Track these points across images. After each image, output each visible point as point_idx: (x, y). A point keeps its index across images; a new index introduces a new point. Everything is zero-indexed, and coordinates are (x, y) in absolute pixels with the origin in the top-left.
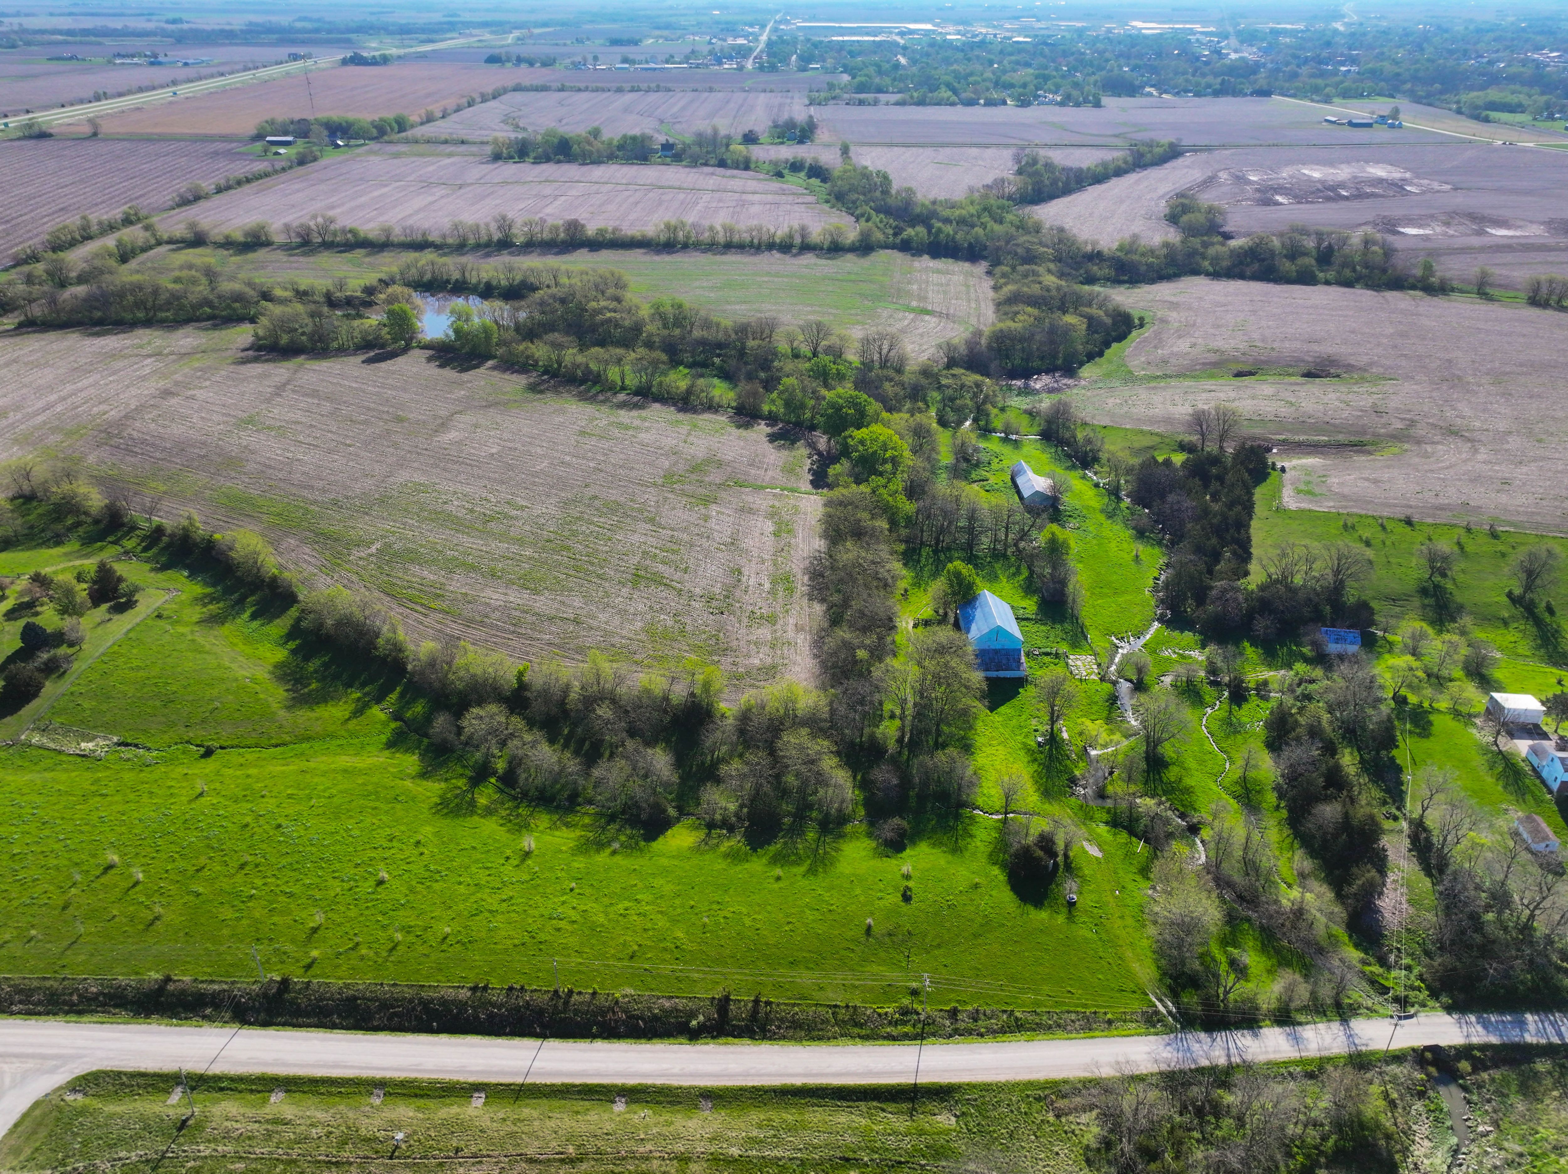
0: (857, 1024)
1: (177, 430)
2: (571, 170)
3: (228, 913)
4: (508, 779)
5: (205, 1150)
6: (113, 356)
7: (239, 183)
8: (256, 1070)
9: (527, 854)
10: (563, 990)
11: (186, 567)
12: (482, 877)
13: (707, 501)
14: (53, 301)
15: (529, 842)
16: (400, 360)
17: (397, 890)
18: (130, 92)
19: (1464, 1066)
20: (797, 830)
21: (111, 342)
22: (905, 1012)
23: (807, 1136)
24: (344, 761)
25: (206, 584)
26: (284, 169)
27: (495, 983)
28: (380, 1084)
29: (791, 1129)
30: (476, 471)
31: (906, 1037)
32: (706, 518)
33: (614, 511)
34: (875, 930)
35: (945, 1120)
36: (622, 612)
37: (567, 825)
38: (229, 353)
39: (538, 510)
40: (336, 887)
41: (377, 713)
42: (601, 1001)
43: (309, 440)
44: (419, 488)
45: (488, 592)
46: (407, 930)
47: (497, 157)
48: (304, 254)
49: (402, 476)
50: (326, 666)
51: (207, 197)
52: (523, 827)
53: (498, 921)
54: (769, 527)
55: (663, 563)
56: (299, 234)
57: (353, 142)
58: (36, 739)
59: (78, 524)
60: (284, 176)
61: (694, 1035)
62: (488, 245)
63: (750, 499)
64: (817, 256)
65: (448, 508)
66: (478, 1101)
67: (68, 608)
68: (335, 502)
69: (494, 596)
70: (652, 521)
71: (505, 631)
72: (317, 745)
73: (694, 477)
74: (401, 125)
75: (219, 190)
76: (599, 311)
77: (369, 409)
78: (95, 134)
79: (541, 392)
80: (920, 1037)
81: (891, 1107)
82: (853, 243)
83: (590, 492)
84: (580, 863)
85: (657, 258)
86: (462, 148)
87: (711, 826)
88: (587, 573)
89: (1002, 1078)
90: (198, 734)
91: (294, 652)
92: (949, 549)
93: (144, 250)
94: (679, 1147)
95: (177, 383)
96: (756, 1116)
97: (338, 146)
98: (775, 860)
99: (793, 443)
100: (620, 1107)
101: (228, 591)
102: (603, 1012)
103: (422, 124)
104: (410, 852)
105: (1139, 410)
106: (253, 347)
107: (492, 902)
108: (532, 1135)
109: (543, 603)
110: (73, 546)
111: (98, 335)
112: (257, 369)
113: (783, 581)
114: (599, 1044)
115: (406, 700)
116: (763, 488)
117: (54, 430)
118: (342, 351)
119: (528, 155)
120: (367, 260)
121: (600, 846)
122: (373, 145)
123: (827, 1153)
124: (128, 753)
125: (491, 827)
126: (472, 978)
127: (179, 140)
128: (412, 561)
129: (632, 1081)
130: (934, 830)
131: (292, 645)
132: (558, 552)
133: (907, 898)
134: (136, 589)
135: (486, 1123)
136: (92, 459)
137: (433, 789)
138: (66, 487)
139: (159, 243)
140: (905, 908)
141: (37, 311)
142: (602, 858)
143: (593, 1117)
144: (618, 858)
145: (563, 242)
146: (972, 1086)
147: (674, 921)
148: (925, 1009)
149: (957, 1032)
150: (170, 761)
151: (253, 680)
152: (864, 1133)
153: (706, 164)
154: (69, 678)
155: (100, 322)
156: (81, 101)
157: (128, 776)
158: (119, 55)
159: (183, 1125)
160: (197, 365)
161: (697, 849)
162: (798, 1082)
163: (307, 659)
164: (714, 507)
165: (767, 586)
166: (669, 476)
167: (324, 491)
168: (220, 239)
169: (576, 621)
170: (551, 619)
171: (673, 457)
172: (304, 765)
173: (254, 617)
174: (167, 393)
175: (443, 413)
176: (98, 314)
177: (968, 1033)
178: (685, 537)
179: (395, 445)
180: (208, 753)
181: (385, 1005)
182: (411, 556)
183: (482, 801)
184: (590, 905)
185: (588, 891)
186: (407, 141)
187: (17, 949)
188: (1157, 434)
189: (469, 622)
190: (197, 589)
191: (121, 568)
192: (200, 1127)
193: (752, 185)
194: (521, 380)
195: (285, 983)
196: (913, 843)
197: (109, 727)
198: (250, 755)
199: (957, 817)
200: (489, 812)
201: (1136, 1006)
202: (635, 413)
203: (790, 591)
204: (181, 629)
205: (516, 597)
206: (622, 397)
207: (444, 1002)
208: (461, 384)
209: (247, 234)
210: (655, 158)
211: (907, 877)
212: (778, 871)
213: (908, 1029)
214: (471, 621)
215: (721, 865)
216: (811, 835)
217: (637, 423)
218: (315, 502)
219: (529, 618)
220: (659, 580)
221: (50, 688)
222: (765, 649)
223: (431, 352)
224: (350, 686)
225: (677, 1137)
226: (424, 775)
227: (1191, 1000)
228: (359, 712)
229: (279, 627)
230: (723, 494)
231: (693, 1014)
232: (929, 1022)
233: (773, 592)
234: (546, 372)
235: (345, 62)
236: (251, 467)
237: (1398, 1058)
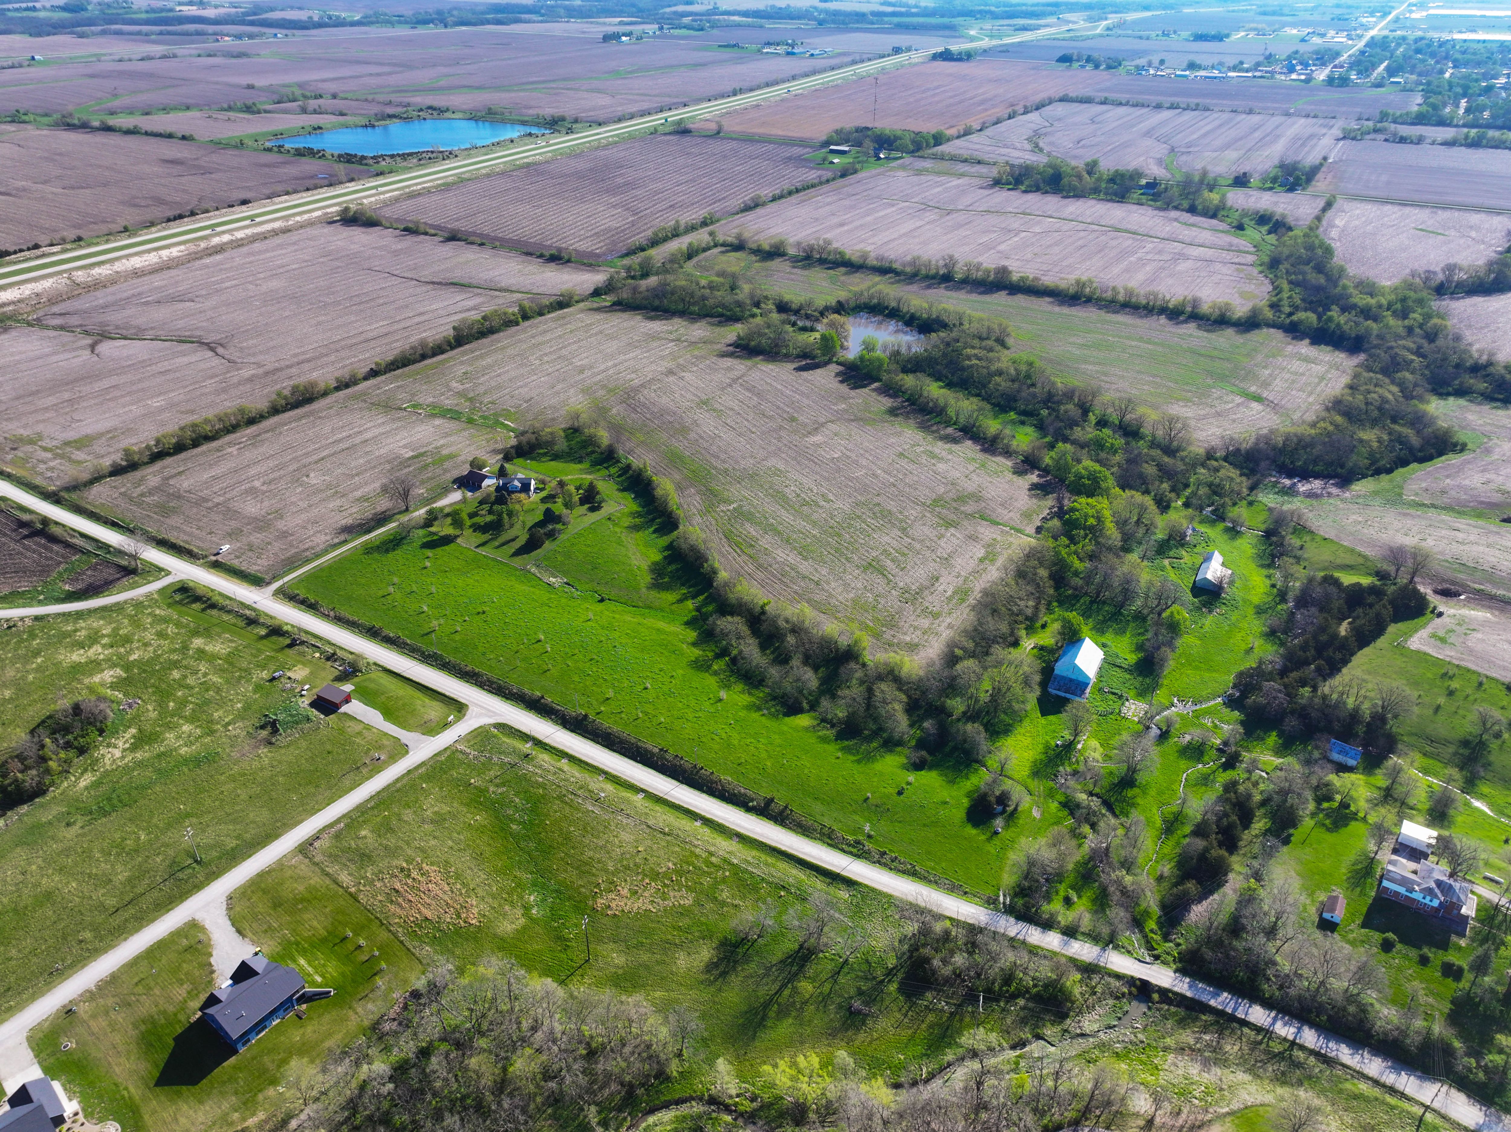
0: (830, 838)
1: (664, 401)
2: (1051, 202)
3: (576, 678)
4: (734, 661)
5: (531, 768)
6: (654, 337)
7: (790, 193)
8: (561, 747)
9: (720, 700)
10: (699, 766)
11: (635, 492)
12: (693, 703)
13: (949, 524)
14: (635, 289)
15: (723, 694)
16: (819, 371)
17: (651, 695)
18: (759, 87)
19: (1156, 996)
20: (869, 739)
21: (657, 326)
22: (858, 842)
23: (773, 871)
24: (661, 625)
25: (640, 505)
26: (828, 181)
27: (671, 751)
28: (605, 773)
29: (767, 864)
30: (817, 469)
31: (851, 853)
32: (941, 537)
33: (883, 517)
34: (870, 801)
35: (844, 894)
36: (846, 585)
37: (750, 694)
38: (719, 346)
39: (839, 504)
40: (626, 683)
41: (690, 604)
42: (713, 777)
43: (732, 424)
44: (778, 472)
45: (779, 552)
46: (646, 713)
47: (997, 183)
48: (804, 268)
49: (772, 462)
50: (677, 570)
51: (764, 204)
52: (727, 686)
53: (688, 725)
54: (981, 553)
55: (892, 560)
56: (805, 251)
57: (894, 154)
58: (533, 570)
59: (593, 452)
60: (825, 188)
61: (749, 810)
62: (933, 277)
63: (982, 530)
64: (1199, 327)
65: (787, 490)
66: (641, 796)
67: (568, 505)
68: (726, 471)
69: (783, 555)
70: (904, 530)
71: (775, 576)
72: (652, 612)
73: (954, 505)
74: (938, 139)
75: (774, 199)
76: (969, 358)
77: (778, 407)
78: (718, 133)
79: (896, 415)
80: (858, 856)
81: (821, 878)
82: (1239, 319)
83: (876, 500)
84: (743, 714)
85: (1057, 309)
86: (977, 168)
87: (824, 720)
88: (842, 554)
89: (885, 890)
90: (601, 589)
91: (665, 558)
92: (1104, 603)
93: (705, 250)
94: (712, 849)
95: (679, 366)
96: (755, 853)
97: (879, 159)
98: (843, 749)
99: (1047, 494)
100: (698, 824)
101: (649, 513)
102: (712, 782)
103: (958, 137)
104: (667, 679)
105: (1371, 532)
106: (735, 345)
107: (690, 716)
108: (655, 818)
109: (805, 567)
110: (585, 465)
111: (651, 319)
112: (729, 362)
113: (962, 593)
114: (704, 796)
115: (706, 603)
116: (999, 524)
117: (604, 387)
118: (787, 357)
119: (1022, 183)
120: (843, 278)
121: (759, 709)
122: (908, 159)
123: (776, 880)
124: (568, 589)
125: (711, 681)
126: (663, 744)
127: (770, 142)
128: (748, 520)
129: (708, 816)
130: (948, 768)
131: (666, 553)
132: (832, 536)
133: (900, 793)
134: (604, 501)
135: (639, 805)
136: (614, 411)
137: (696, 652)
138: (592, 430)
139: (716, 246)
140: (896, 797)
141: (625, 295)
142: (756, 715)
143: (684, 822)
144: (763, 719)
145: (992, 283)
146: (866, 886)
147: (770, 757)
148: (869, 845)
149: (879, 862)
150: (584, 599)
151: (639, 568)
152: (800, 882)
153: (1176, 208)
154: (557, 542)
155: (656, 309)
156: (723, 96)
157: (563, 600)
158: (769, 44)
159: (527, 756)
160: (696, 353)
161: (806, 729)
162: (783, 848)
163: (669, 564)
164: (952, 530)
165: (949, 593)
166: (938, 501)
167: (724, 462)
168: (754, 246)
169: (817, 584)
170: (804, 577)
171: (950, 487)
172: (641, 620)
173: (655, 532)
174: (670, 372)
175: (822, 420)
176: (657, 303)
177: (885, 865)
178: (918, 546)
179: (779, 439)
180: (602, 600)
181: (622, 742)
182: (749, 517)
183: (715, 667)
184: (735, 735)
185: (738, 728)
186: (935, 157)
187: (493, 663)
188: (1365, 557)
189: (760, 567)
190: (634, 507)
191: (601, 486)
192: (532, 759)
193: (1206, 236)
194: (887, 402)
195: (586, 716)
196: (931, 768)
197: (565, 573)
198: (620, 607)
199: (968, 766)
200: (716, 673)
201: (989, 892)
202: (948, 446)
203: (963, 600)
204: (617, 529)
205: (793, 558)
206: (950, 430)
207: (646, 750)
208: (844, 398)
209: (771, 246)
210: (1135, 195)
211: (909, 784)
212: (839, 754)
213: (855, 850)
214: (761, 566)
215: (813, 740)
216: (875, 744)
217: (944, 454)
218: (715, 468)
219: (793, 574)
220: (881, 571)
221: (547, 545)
222: (919, 633)
223: (841, 368)
224: (683, 585)
225: (714, 845)
226: (694, 644)
227: (1020, 902)
228: (680, 601)
229: (664, 541)
230: (965, 523)
231: (752, 800)
232: (869, 852)
233: (949, 599)
234: (907, 400)
235: (935, 57)
236: (692, 436)
237: (1118, 976)
